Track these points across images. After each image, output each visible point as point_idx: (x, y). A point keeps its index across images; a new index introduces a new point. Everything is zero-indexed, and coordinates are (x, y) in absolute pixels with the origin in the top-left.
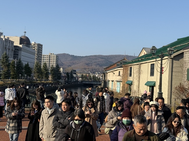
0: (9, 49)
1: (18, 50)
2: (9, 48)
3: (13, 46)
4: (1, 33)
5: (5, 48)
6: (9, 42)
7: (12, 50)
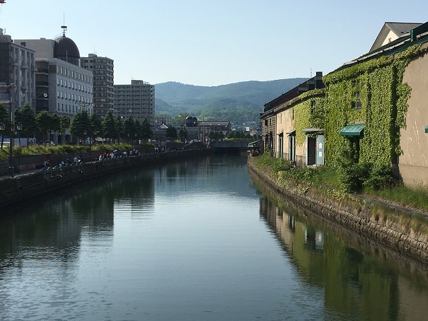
0: (23, 70)
1: (47, 71)
2: (24, 67)
3: (33, 61)
5: (13, 67)
6: (23, 51)
7: (33, 72)
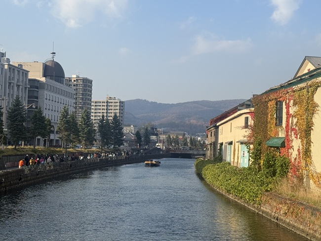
0: (18, 86)
1: (37, 88)
2: (19, 84)
3: (26, 79)
4: (3, 54)
5: (10, 83)
6: (18, 71)
